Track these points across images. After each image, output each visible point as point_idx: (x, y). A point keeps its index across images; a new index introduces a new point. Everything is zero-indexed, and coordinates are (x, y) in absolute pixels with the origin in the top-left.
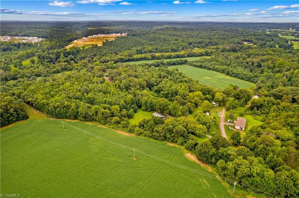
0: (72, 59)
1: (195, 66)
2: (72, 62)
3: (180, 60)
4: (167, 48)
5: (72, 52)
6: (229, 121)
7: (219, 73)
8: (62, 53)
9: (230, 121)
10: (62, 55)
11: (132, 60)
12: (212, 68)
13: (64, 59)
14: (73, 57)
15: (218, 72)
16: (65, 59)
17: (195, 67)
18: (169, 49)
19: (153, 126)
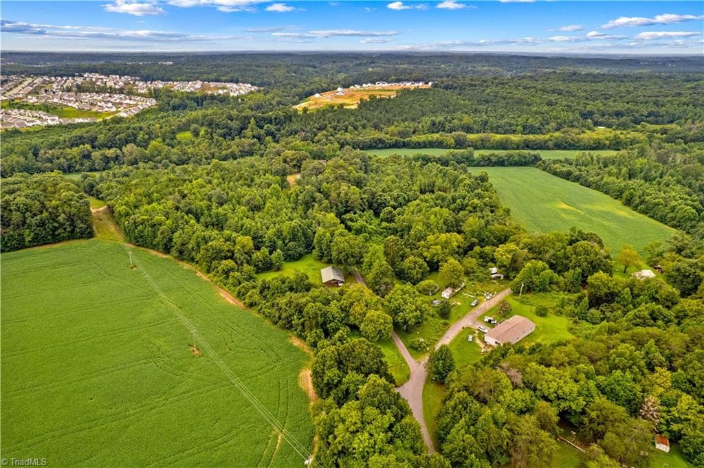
0: (269, 133)
1: (555, 174)
2: (269, 138)
3: (519, 155)
4: (513, 121)
5: (276, 119)
6: (487, 320)
7: (608, 196)
8: (252, 118)
9: (490, 321)
10: (252, 124)
11: (405, 145)
12: (593, 183)
13: (254, 133)
14: (273, 128)
15: (608, 194)
16: (257, 131)
17: (553, 174)
18: (517, 126)
19: (278, 292)
